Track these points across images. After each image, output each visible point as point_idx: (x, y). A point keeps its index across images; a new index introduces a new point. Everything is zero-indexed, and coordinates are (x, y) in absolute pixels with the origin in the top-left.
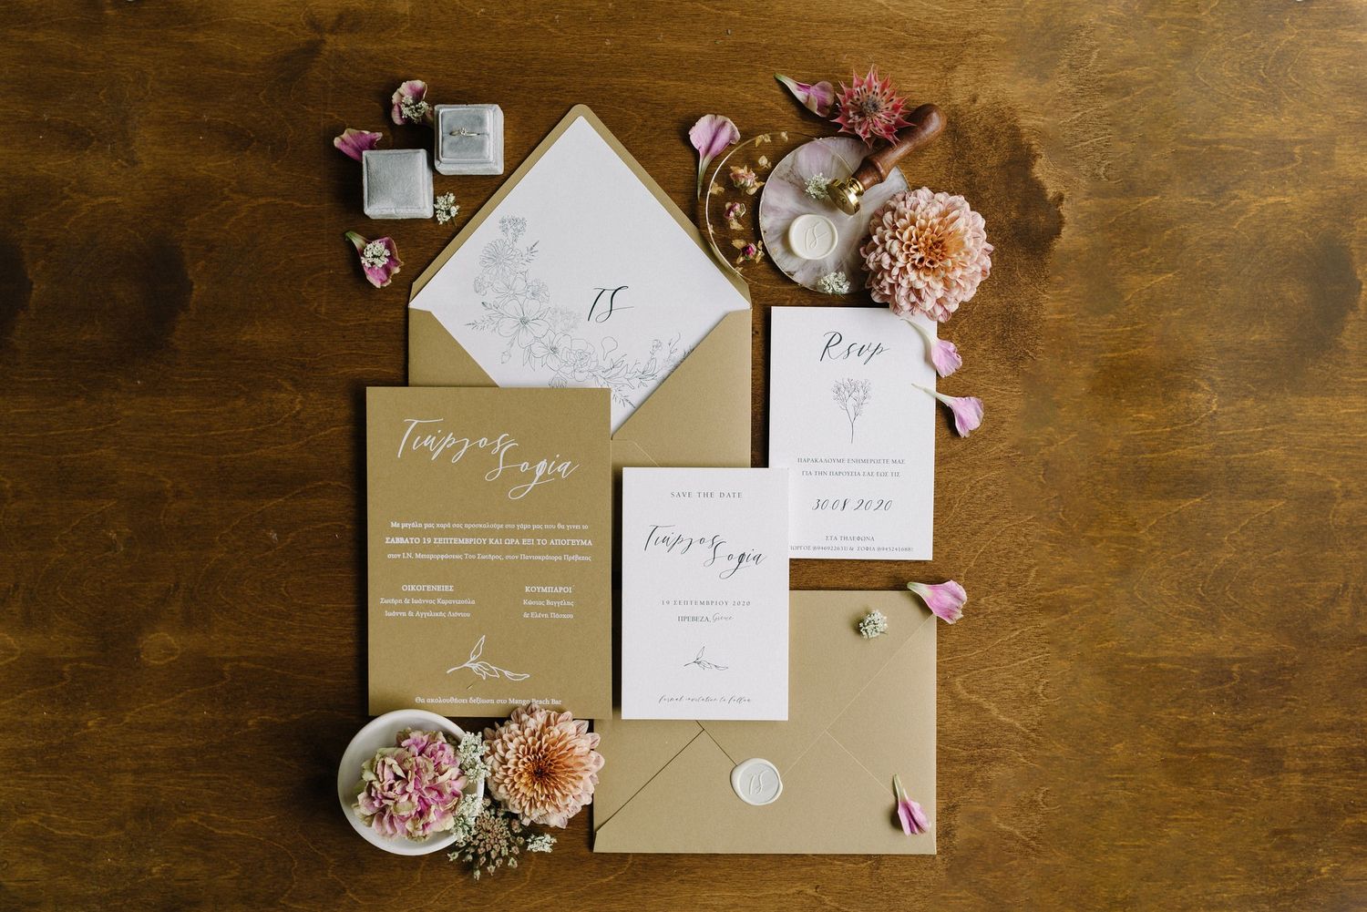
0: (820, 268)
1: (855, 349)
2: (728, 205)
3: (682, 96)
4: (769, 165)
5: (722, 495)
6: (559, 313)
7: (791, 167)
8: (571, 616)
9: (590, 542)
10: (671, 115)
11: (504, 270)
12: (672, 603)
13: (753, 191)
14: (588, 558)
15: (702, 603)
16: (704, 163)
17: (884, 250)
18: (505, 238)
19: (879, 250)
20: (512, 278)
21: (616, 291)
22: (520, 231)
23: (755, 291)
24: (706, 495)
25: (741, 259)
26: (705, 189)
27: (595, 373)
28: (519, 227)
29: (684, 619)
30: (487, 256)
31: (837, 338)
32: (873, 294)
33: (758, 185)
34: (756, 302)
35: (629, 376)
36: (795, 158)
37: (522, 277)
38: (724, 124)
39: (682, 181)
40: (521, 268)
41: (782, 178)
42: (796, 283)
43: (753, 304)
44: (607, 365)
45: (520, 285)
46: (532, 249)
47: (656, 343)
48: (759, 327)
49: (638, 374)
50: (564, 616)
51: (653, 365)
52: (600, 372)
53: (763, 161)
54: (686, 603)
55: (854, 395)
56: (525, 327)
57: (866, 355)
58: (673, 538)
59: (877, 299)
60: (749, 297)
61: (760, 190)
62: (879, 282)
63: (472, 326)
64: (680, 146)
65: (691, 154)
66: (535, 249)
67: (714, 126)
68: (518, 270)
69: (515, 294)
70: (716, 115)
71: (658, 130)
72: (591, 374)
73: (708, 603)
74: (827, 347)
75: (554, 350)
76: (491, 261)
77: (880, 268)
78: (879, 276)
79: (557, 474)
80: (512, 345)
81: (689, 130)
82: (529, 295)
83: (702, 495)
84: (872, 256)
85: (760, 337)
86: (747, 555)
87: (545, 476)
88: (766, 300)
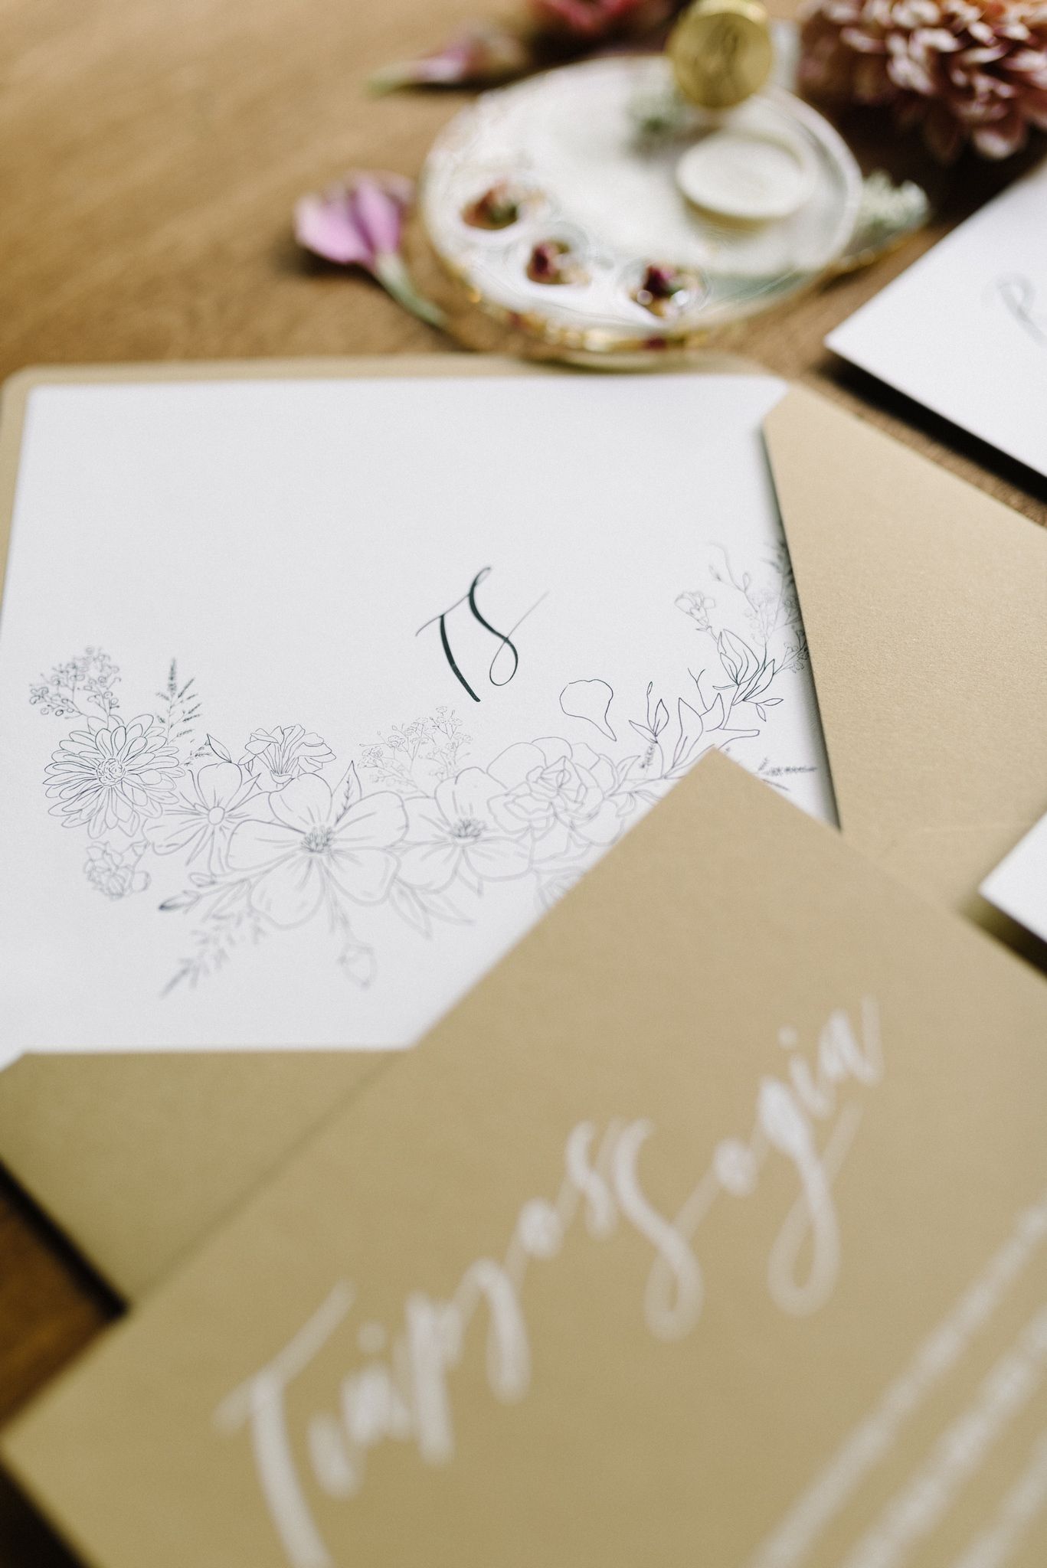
6: (387, 752)
11: (144, 787)
18: (80, 724)
20: (185, 784)
21: (471, 595)
22: (103, 680)
27: (628, 786)
28: (94, 673)
30: (67, 794)
35: (713, 718)
37: (205, 760)
40: (185, 747)
44: (640, 744)
45: (222, 782)
46: (172, 687)
47: (686, 604)
49: (728, 695)
51: (739, 647)
52: (636, 772)
56: (332, 855)
63: (186, 981)
66: (180, 682)
68: (183, 757)
69: (229, 813)
72: (621, 799)
75: (467, 830)
76: (90, 797)
79: (846, 1089)
80: (345, 922)
82: (267, 781)
87: (821, 1131)
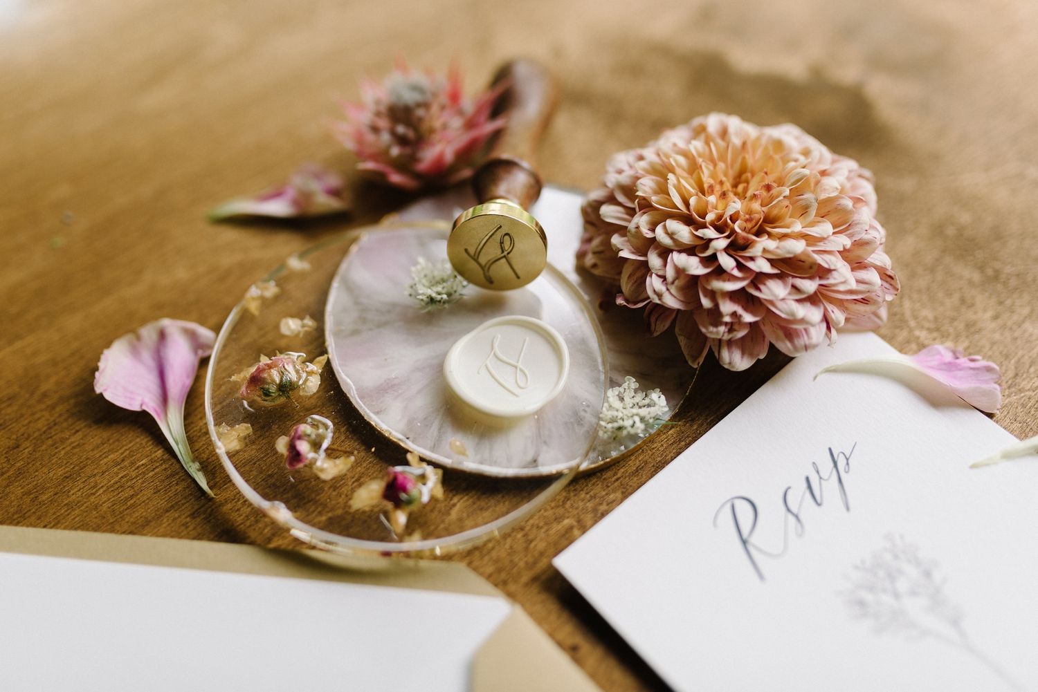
0: (576, 413)
1: (798, 496)
2: (281, 445)
3: (42, 358)
4: (309, 322)
7: (357, 303)
10: (39, 401)
13: (313, 384)
16: (172, 426)
17: (665, 253)
19: (654, 260)
23: (490, 569)
25: (401, 518)
26: (212, 467)
31: (744, 512)
32: (726, 356)
33: (316, 367)
34: (512, 587)
36: (349, 287)
38: (162, 335)
39: (148, 493)
41: (355, 332)
42: (558, 476)
43: (511, 596)
48: (569, 630)
53: (292, 326)
55: (902, 585)
57: (829, 489)
59: (739, 362)
60: (488, 587)
61: (329, 375)
62: (715, 316)
64: (96, 437)
65: (131, 435)
67: (147, 356)
70: (134, 331)
71: (27, 444)
74: (744, 542)
77: (691, 285)
78: (706, 303)
81: (93, 390)
84: (654, 283)
85: (593, 652)
88: (530, 566)
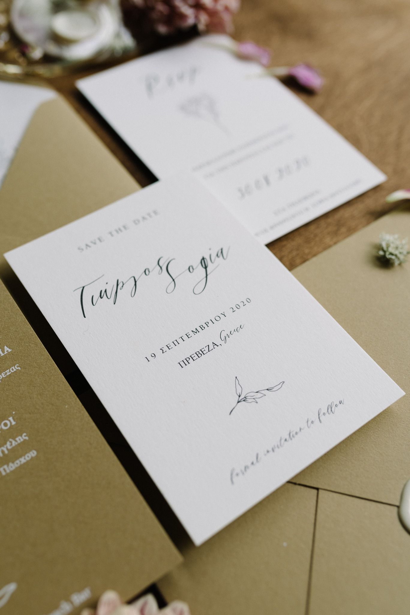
5: (136, 222)
8: (33, 454)
9: (6, 349)
12: (159, 353)
14: (14, 369)
15: (196, 331)
24: (119, 231)
29: (186, 361)
50: (23, 460)
54: (176, 343)
58: (111, 289)
73: (202, 328)
83: (114, 233)
86: (207, 257)
